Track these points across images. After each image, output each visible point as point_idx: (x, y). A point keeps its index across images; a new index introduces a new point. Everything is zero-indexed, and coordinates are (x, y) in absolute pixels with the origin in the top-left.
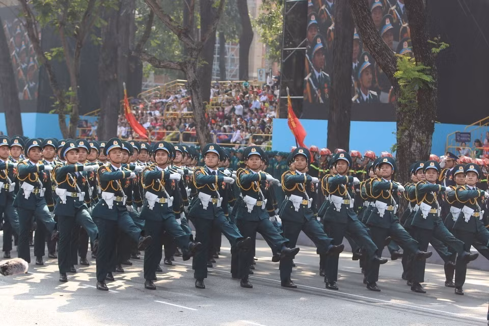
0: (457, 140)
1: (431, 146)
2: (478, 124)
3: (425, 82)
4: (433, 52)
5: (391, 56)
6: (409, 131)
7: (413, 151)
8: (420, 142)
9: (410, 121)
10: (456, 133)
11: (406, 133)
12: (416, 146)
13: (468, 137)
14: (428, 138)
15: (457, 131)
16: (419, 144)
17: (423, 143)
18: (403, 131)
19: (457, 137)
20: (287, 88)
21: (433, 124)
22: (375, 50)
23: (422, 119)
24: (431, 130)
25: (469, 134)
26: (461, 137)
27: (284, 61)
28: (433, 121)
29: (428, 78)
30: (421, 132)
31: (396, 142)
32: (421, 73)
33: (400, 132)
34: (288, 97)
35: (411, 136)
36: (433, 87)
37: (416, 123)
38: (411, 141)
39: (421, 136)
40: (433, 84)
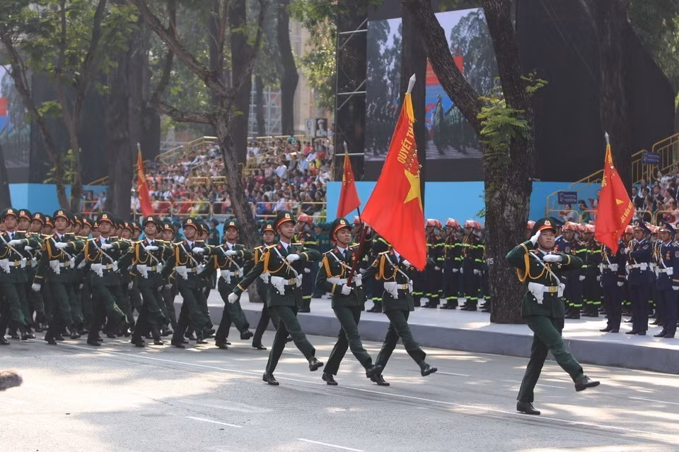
0: (560, 203)
1: (529, 210)
2: (586, 181)
3: (517, 129)
4: (528, 91)
5: (475, 99)
6: (501, 192)
7: (506, 218)
8: (515, 205)
9: (502, 180)
10: (559, 193)
11: (497, 195)
12: (510, 211)
13: (573, 198)
14: (524, 200)
15: (559, 191)
16: (513, 209)
17: (519, 206)
18: (493, 192)
19: (559, 199)
20: (345, 143)
21: (531, 182)
22: (454, 91)
23: (517, 176)
24: (528, 190)
25: (575, 193)
26: (565, 198)
27: (339, 109)
28: (530, 179)
29: (521, 124)
30: (515, 192)
31: (484, 205)
32: (513, 119)
33: (489, 194)
34: (346, 154)
35: (503, 199)
36: (529, 137)
37: (510, 182)
38: (503, 205)
39: (516, 198)
40: (528, 131)
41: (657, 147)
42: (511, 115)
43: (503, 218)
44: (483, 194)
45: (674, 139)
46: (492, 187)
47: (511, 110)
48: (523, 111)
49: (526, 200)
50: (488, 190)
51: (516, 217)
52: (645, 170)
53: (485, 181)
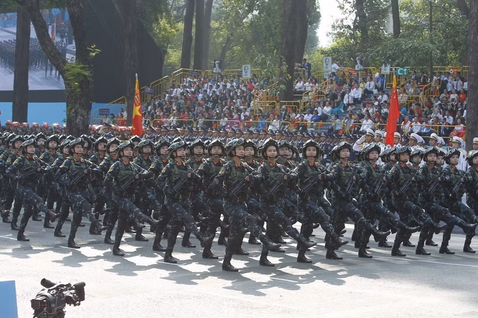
0: (100, 114)
1: (90, 119)
2: (114, 103)
3: (85, 76)
4: (91, 56)
6: (75, 109)
7: (78, 123)
8: (83, 116)
9: (76, 103)
11: (73, 111)
12: (80, 119)
13: (108, 112)
14: (88, 113)
15: (100, 108)
16: (82, 118)
17: (85, 117)
18: (71, 109)
19: (100, 112)
21: (91, 104)
23: (84, 100)
24: (90, 108)
25: (109, 109)
26: (103, 112)
28: (91, 102)
29: (87, 73)
30: (83, 109)
31: (66, 116)
32: (83, 70)
33: (69, 110)
35: (76, 112)
36: (90, 79)
37: (80, 104)
38: (76, 116)
39: (84, 112)
40: (90, 77)
41: (153, 85)
42: (81, 68)
43: (76, 123)
44: (65, 110)
45: (162, 81)
46: (70, 107)
47: (82, 66)
48: (88, 66)
49: (88, 114)
50: (69, 108)
51: (83, 123)
52: (146, 97)
53: (67, 103)
